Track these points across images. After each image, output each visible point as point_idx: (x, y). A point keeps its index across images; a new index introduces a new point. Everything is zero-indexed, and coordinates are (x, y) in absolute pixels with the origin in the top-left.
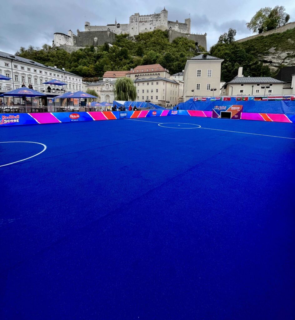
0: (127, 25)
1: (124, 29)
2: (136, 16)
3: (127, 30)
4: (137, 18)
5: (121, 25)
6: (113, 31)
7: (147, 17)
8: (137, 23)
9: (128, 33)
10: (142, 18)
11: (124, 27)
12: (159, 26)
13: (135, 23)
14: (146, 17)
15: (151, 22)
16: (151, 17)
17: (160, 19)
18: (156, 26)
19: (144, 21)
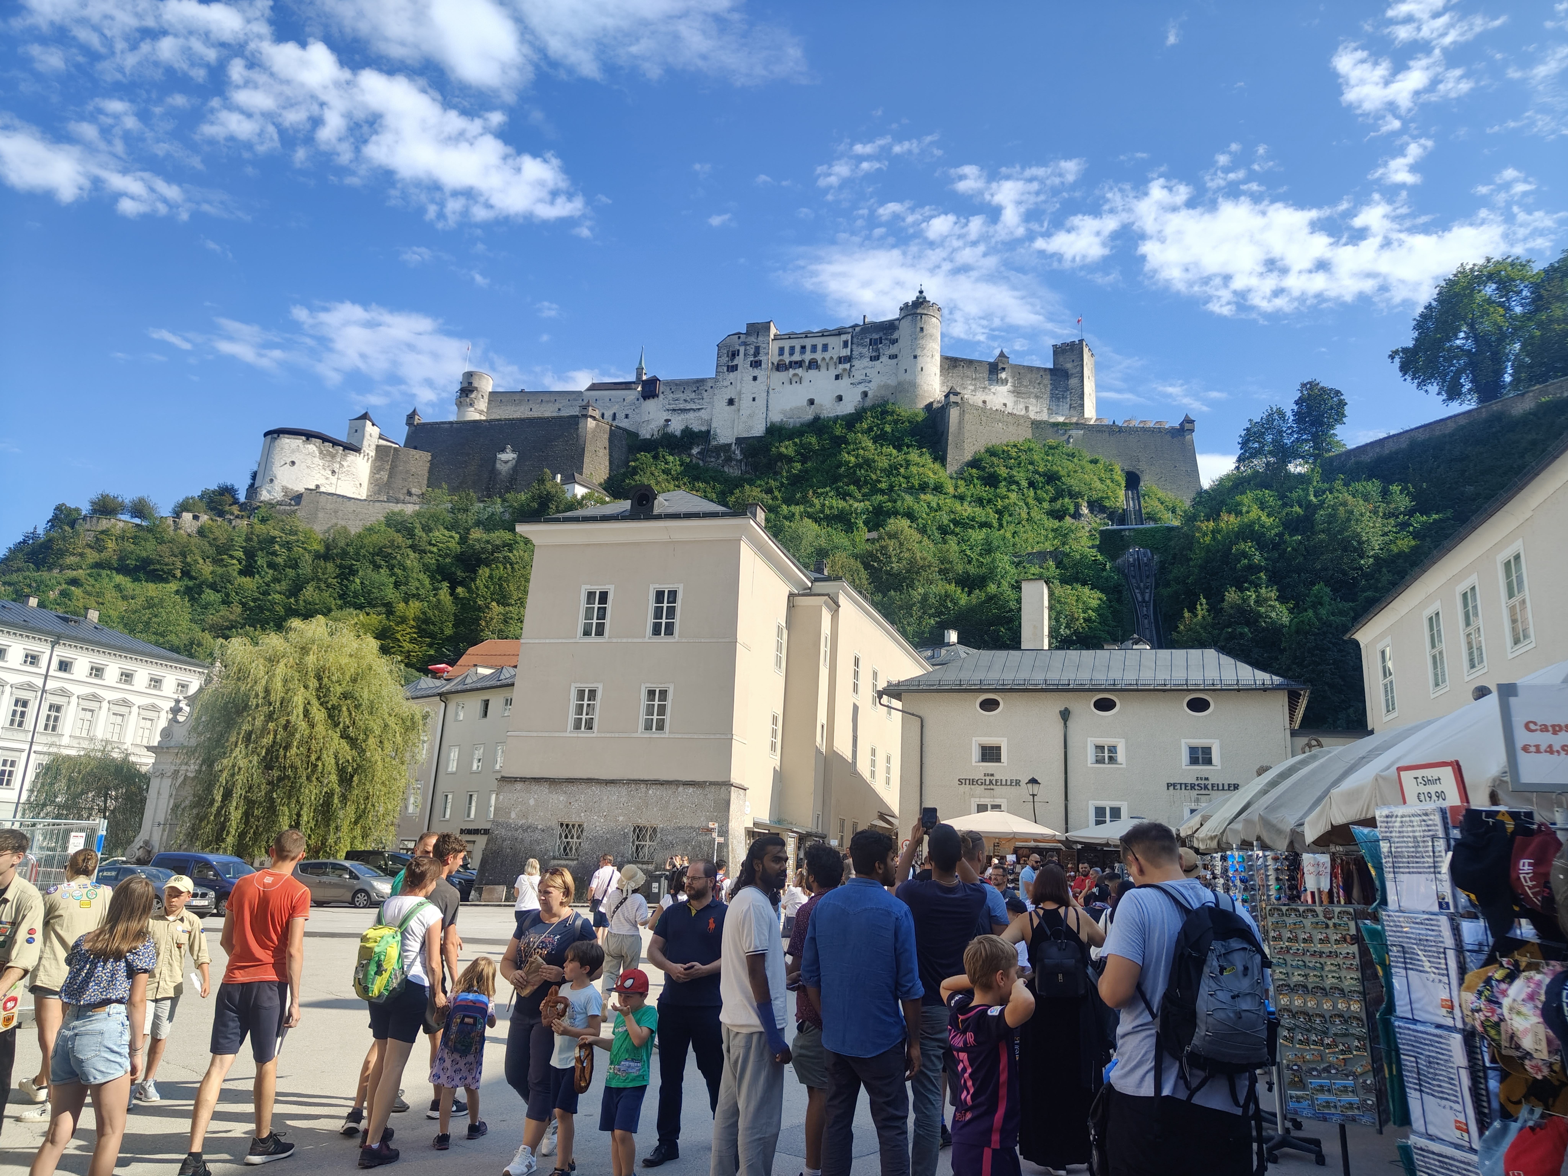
0: (698, 385)
1: (682, 406)
2: (752, 339)
3: (703, 414)
4: (757, 349)
5: (668, 383)
6: (620, 415)
7: (820, 342)
8: (756, 372)
9: (704, 429)
10: (792, 349)
11: (683, 396)
12: (886, 386)
13: (745, 372)
14: (814, 341)
15: (841, 366)
16: (844, 337)
17: (893, 350)
18: (872, 389)
19: (799, 364)
